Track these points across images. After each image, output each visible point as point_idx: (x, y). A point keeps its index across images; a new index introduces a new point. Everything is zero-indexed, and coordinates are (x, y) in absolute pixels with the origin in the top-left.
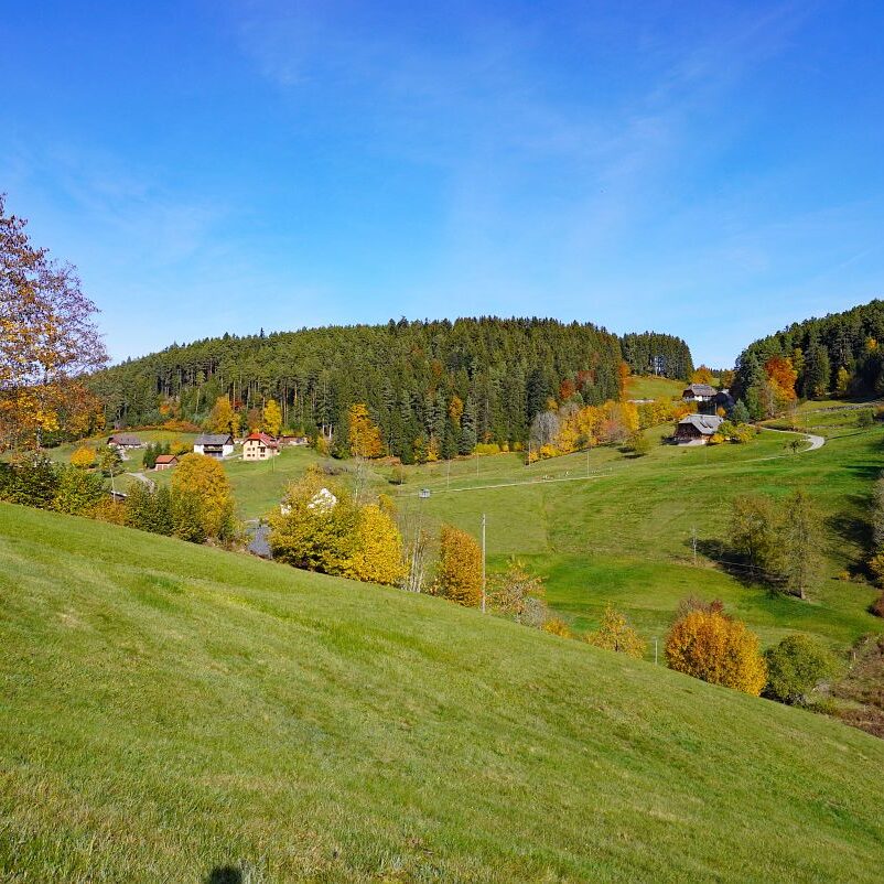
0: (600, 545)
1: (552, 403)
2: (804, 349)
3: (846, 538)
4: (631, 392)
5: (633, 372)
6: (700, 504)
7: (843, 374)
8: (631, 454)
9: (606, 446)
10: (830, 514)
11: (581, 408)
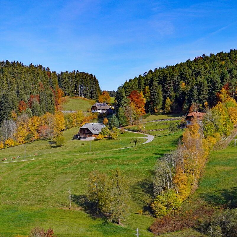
0: (23, 200)
1: (13, 114)
2: (150, 87)
3: (146, 192)
4: (63, 106)
5: (65, 94)
6: (79, 176)
7: (168, 101)
8: (54, 145)
9: (43, 140)
10: (140, 180)
11: (30, 117)
